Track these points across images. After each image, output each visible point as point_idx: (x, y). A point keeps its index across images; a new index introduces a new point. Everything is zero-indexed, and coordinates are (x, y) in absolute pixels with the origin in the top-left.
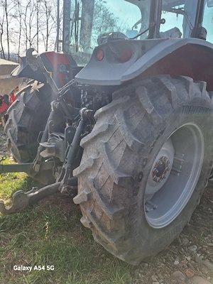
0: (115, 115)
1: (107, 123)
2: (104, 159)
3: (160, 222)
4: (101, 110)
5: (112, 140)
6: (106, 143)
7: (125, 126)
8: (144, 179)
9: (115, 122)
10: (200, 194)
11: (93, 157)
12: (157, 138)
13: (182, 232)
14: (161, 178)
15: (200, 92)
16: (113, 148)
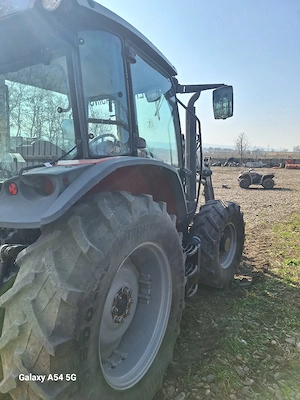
0: (43, 260)
1: (33, 271)
2: (33, 323)
3: (132, 377)
4: (24, 252)
5: (42, 294)
6: (34, 301)
7: (56, 274)
8: (93, 335)
9: (44, 268)
10: (178, 320)
11: (16, 323)
12: (101, 279)
13: (165, 378)
14: (125, 316)
15: (146, 209)
16: (43, 306)
